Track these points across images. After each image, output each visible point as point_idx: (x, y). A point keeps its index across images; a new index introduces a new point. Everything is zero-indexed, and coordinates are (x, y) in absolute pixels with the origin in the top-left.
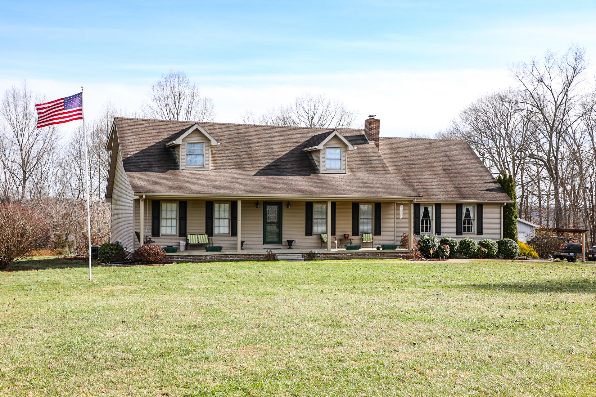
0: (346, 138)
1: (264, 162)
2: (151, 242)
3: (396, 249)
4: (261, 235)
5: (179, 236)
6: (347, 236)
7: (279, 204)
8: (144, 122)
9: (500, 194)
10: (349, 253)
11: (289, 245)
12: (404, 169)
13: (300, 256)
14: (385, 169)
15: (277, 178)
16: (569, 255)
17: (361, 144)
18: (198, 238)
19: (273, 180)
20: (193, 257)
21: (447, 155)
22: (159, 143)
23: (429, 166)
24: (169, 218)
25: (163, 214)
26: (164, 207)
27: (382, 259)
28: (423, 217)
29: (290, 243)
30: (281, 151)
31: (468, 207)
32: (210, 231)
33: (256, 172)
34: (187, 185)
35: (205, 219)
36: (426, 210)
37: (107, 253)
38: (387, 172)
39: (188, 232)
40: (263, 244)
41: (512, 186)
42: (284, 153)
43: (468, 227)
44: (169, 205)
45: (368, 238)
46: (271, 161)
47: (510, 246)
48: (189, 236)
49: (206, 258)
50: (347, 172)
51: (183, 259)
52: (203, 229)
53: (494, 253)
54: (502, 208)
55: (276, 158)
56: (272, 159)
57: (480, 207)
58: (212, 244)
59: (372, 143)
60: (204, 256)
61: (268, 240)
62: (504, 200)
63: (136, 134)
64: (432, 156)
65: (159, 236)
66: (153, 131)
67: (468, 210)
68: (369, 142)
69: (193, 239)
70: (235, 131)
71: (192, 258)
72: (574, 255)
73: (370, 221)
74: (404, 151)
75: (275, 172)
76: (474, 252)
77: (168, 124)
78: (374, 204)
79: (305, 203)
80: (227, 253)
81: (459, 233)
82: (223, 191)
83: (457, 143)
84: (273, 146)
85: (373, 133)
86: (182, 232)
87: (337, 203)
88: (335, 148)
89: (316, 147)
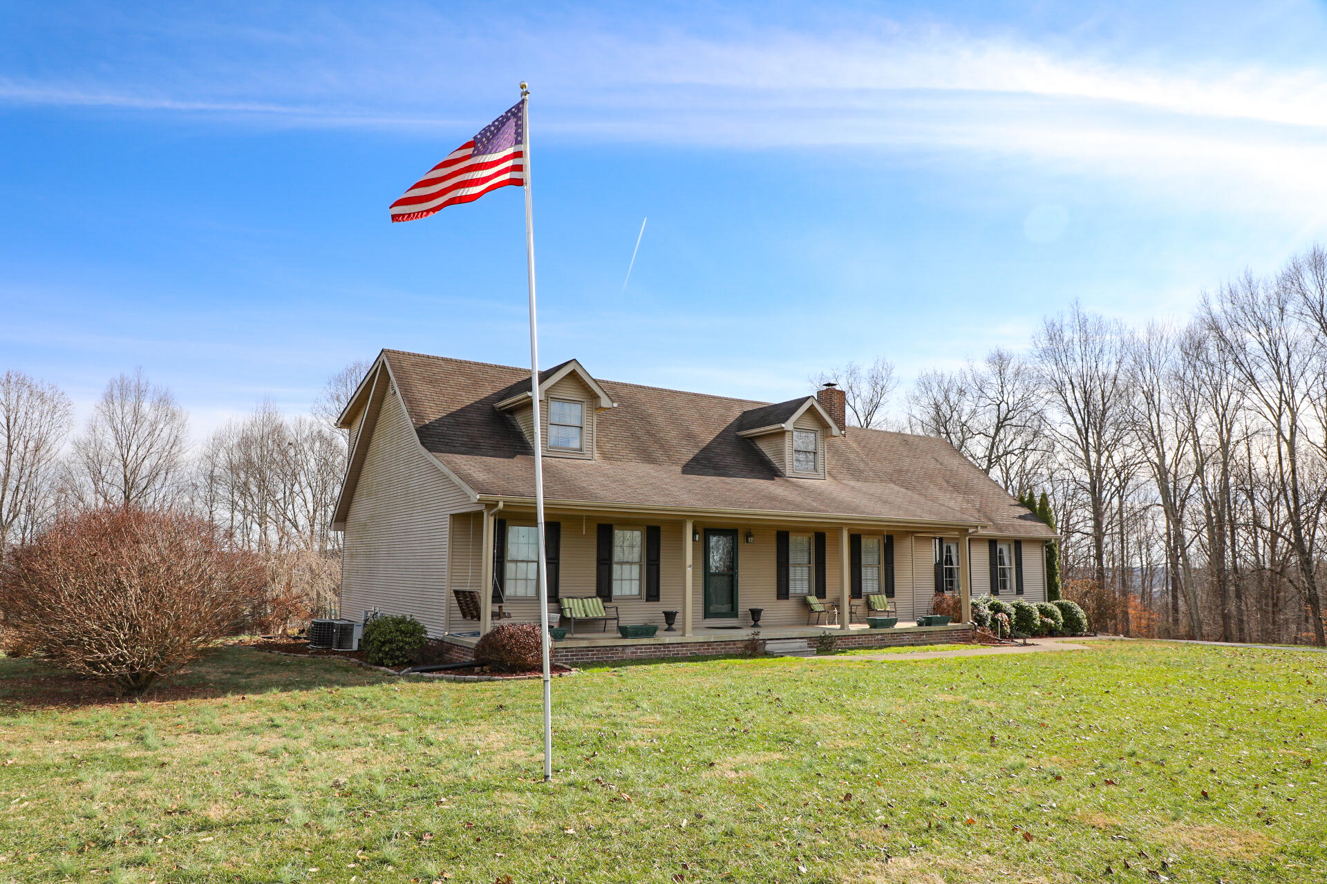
1: (684, 451)
2: (502, 615)
3: (948, 625)
4: (700, 598)
7: (732, 533)
8: (441, 362)
9: (1037, 524)
10: (878, 634)
11: (753, 619)
13: (803, 644)
18: (583, 606)
19: (725, 483)
20: (597, 651)
22: (481, 401)
24: (524, 561)
25: (511, 552)
26: (512, 533)
28: (946, 564)
29: (755, 616)
30: (704, 434)
32: (604, 591)
34: (576, 483)
35: (596, 563)
37: (391, 642)
38: (884, 480)
39: (563, 593)
40: (705, 617)
44: (522, 530)
45: (880, 602)
46: (696, 451)
48: (565, 600)
49: (624, 653)
50: (828, 478)
51: (578, 655)
52: (592, 586)
54: (1043, 548)
56: (697, 446)
57: (1016, 546)
58: (617, 619)
60: (620, 649)
61: (712, 608)
63: (432, 382)
65: (502, 601)
66: (462, 379)
69: (574, 608)
71: (595, 654)
73: (876, 570)
75: (713, 471)
78: (881, 538)
79: (775, 533)
81: (994, 591)
84: (686, 424)
85: (837, 413)
86: (552, 591)
88: (807, 431)
89: (783, 425)
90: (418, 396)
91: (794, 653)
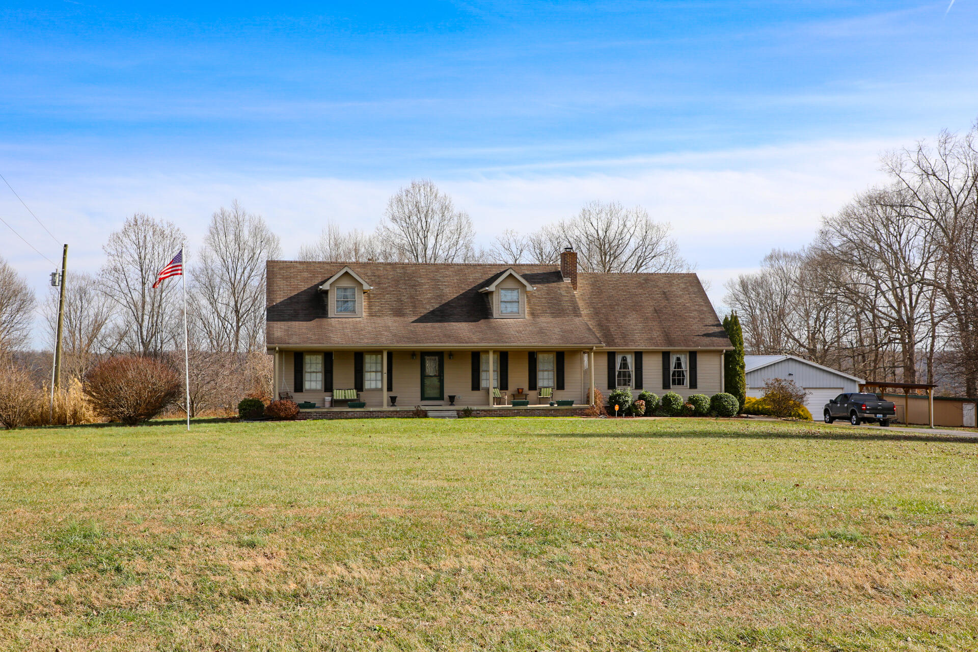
0: (525, 276)
1: (428, 307)
2: (288, 397)
3: (573, 405)
4: (419, 389)
5: (325, 391)
6: (520, 391)
7: (440, 355)
8: (298, 265)
9: (721, 339)
10: (515, 410)
11: (449, 401)
12: (604, 311)
13: (455, 413)
14: (576, 312)
15: (437, 325)
16: (876, 416)
17: (554, 282)
18: (345, 393)
19: (432, 327)
20: (335, 413)
21: (664, 293)
23: (636, 307)
24: (314, 372)
25: (307, 368)
26: (307, 359)
27: (556, 416)
28: (620, 368)
29: (452, 399)
30: (451, 293)
31: (678, 356)
32: (359, 385)
33: (416, 318)
34: (328, 335)
35: (354, 372)
36: (624, 359)
38: (579, 315)
39: (334, 386)
40: (421, 399)
41: (737, 330)
42: (456, 295)
43: (679, 380)
44: (313, 357)
45: (546, 393)
46: (437, 306)
47: (726, 401)
48: (335, 391)
49: (348, 415)
50: (527, 317)
51: (322, 415)
52: (352, 383)
53: (704, 410)
54: (723, 356)
55: (444, 302)
56: (439, 303)
57: (693, 355)
58: (359, 400)
59: (567, 281)
60: (347, 413)
61: (426, 396)
62: (723, 346)
63: (286, 278)
64: (646, 294)
65: (302, 391)
66: (306, 274)
67: (678, 359)
68: (564, 279)
69: (339, 395)
70: (402, 271)
71: (331, 415)
72: (883, 416)
73: (551, 373)
74: (610, 289)
75: (439, 318)
76: (677, 409)
77: (325, 266)
78: (555, 354)
79: (470, 353)
80: (371, 409)
81: (666, 386)
82: (366, 341)
83: (683, 277)
84: (443, 287)
85: (569, 268)
86: (328, 387)
87: (509, 353)
88: (512, 289)
89: (487, 288)
90: (276, 288)
91: (450, 417)
